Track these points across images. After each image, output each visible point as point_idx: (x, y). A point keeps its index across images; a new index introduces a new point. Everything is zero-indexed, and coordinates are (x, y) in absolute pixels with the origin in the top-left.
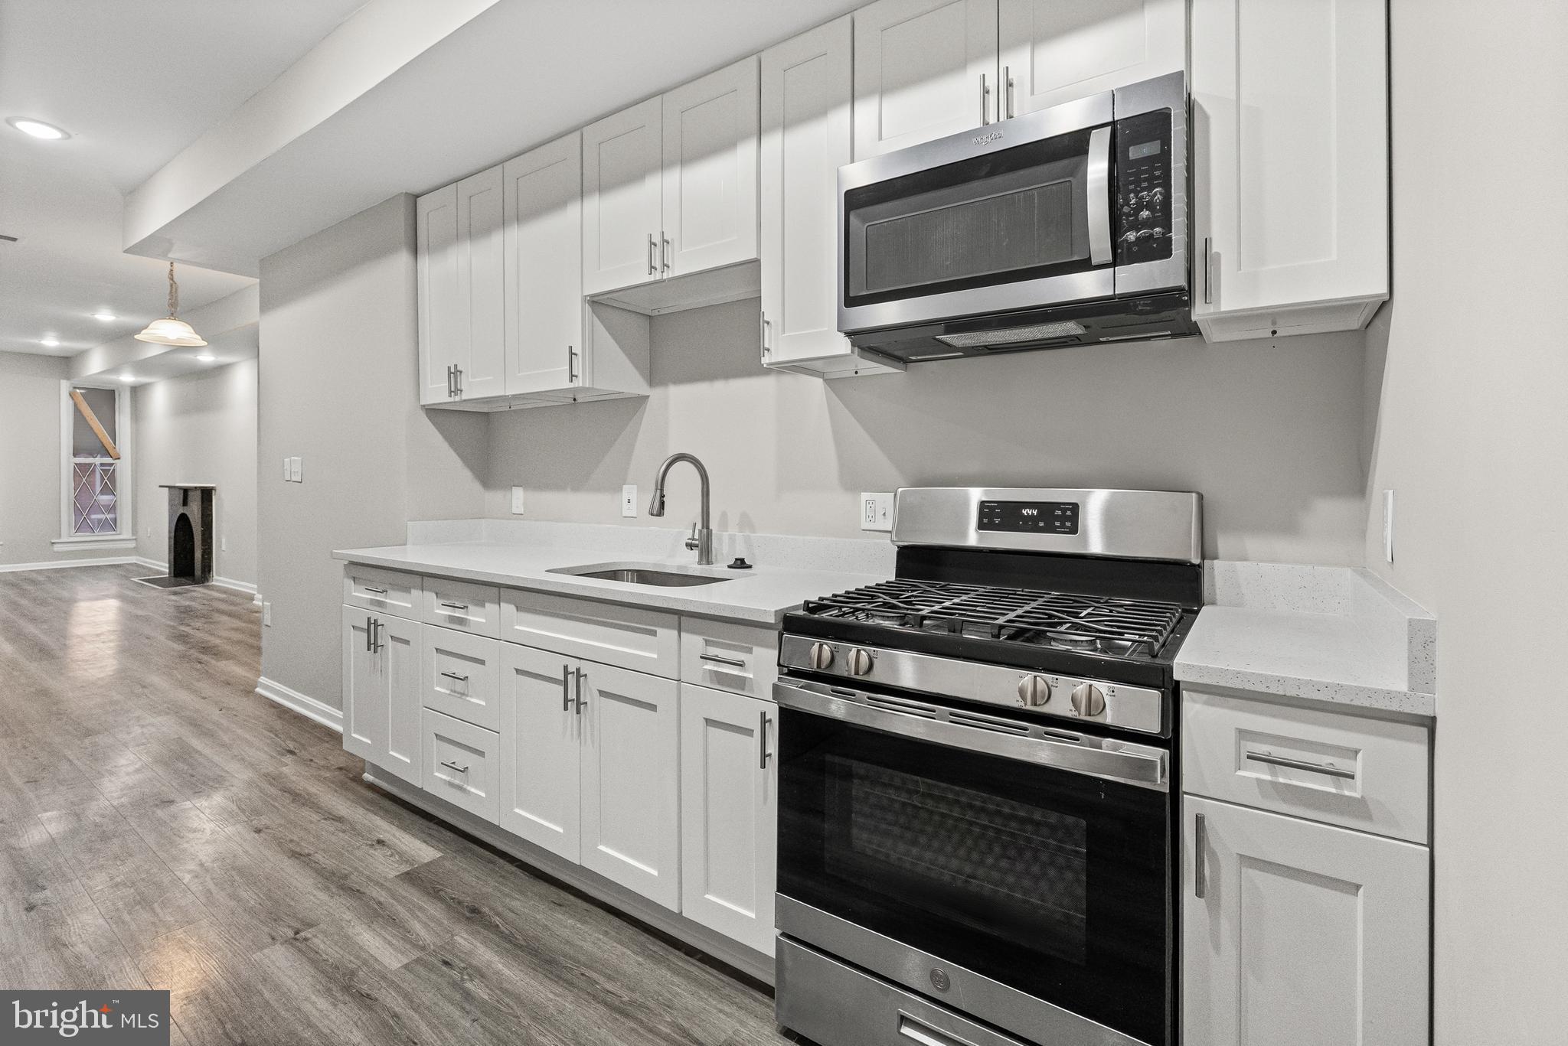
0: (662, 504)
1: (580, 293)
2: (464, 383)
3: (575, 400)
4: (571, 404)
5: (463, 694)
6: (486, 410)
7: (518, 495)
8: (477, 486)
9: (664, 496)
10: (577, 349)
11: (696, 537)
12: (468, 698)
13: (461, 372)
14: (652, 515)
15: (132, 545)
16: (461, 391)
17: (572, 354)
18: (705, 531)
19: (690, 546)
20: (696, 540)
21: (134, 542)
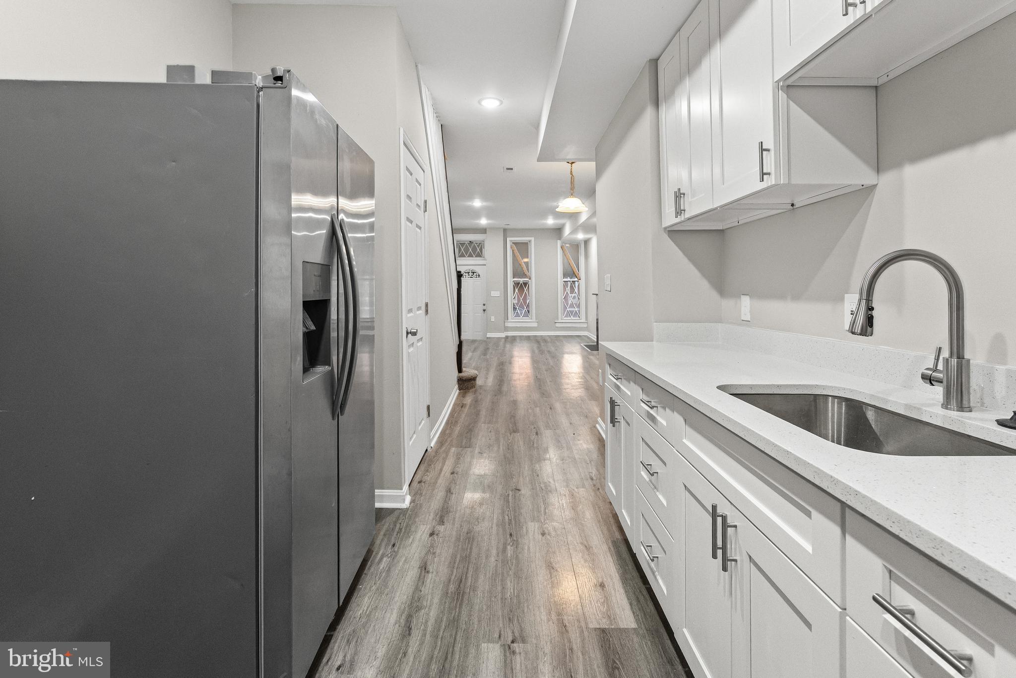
0: (870, 320)
1: (771, 80)
2: (686, 203)
3: (793, 205)
4: (790, 210)
5: (655, 488)
6: (721, 228)
7: (746, 302)
8: (714, 294)
9: (872, 309)
10: (769, 144)
11: (940, 367)
12: (658, 493)
13: (684, 194)
14: (853, 333)
15: (585, 325)
16: (684, 211)
17: (762, 150)
18: (954, 361)
19: (929, 379)
20: (940, 372)
21: (586, 324)
